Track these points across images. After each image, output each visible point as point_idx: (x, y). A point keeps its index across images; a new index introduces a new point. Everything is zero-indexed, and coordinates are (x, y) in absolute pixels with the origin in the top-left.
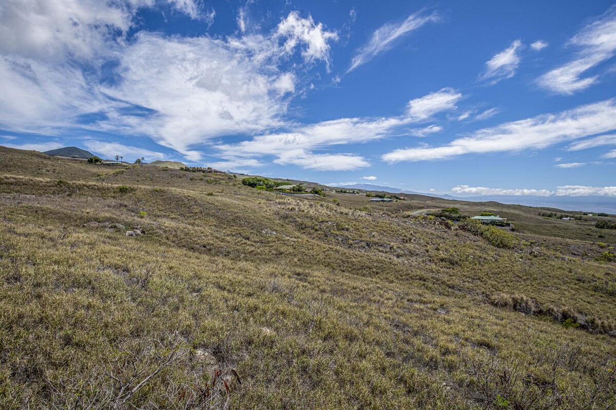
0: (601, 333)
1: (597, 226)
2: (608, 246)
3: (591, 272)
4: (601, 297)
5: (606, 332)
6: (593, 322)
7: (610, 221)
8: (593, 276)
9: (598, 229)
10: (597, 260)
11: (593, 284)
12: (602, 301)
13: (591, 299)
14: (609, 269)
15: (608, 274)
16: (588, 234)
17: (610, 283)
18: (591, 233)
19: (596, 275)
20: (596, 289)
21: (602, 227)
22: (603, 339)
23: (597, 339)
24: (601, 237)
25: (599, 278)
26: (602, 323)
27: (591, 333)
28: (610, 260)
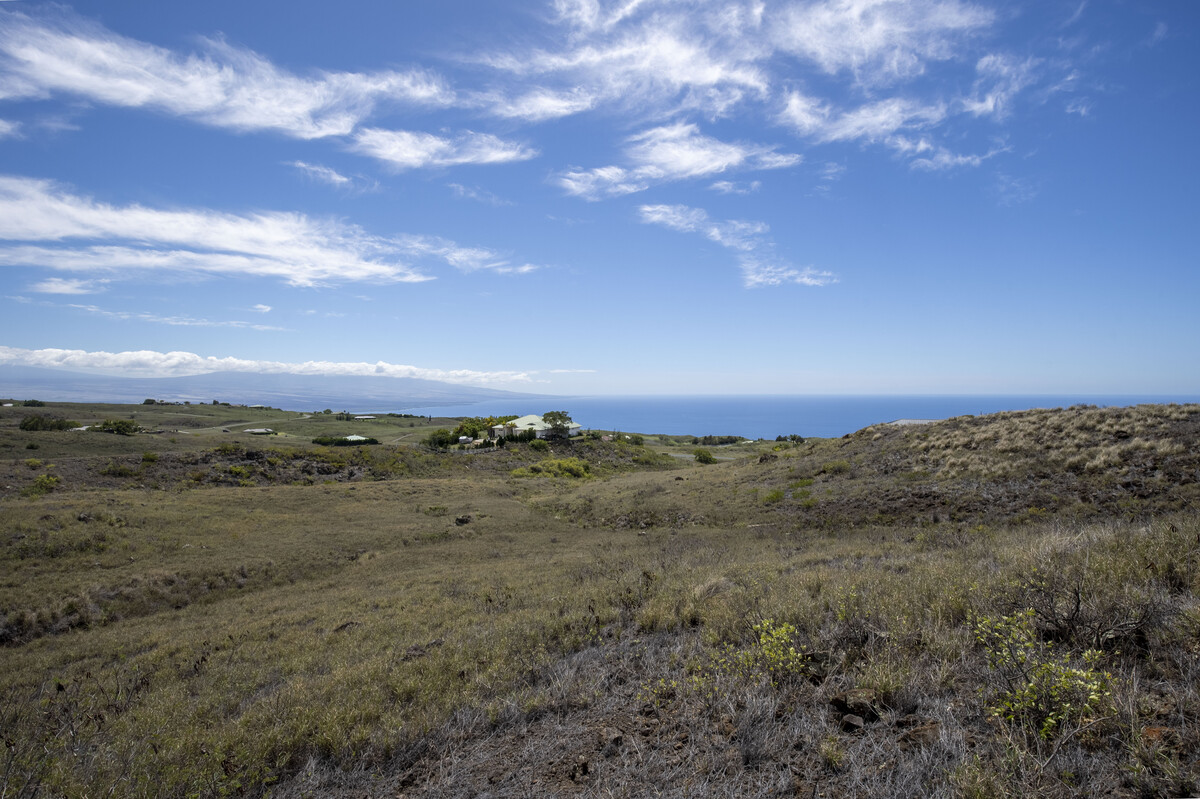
0: (38, 635)
1: (23, 427)
2: (46, 463)
3: (14, 522)
4: (35, 565)
5: (46, 629)
6: (20, 622)
7: (48, 415)
8: (18, 528)
9: (25, 432)
10: (26, 495)
11: (17, 545)
12: (37, 574)
13: (15, 577)
14: (48, 507)
15: (46, 517)
16: (5, 446)
17: (52, 533)
18: (12, 443)
19: (23, 524)
20: (24, 554)
21: (34, 428)
22: (42, 645)
23: (30, 650)
24: (31, 447)
25: (29, 530)
26: (40, 615)
27: (19, 645)
28: (50, 490)
